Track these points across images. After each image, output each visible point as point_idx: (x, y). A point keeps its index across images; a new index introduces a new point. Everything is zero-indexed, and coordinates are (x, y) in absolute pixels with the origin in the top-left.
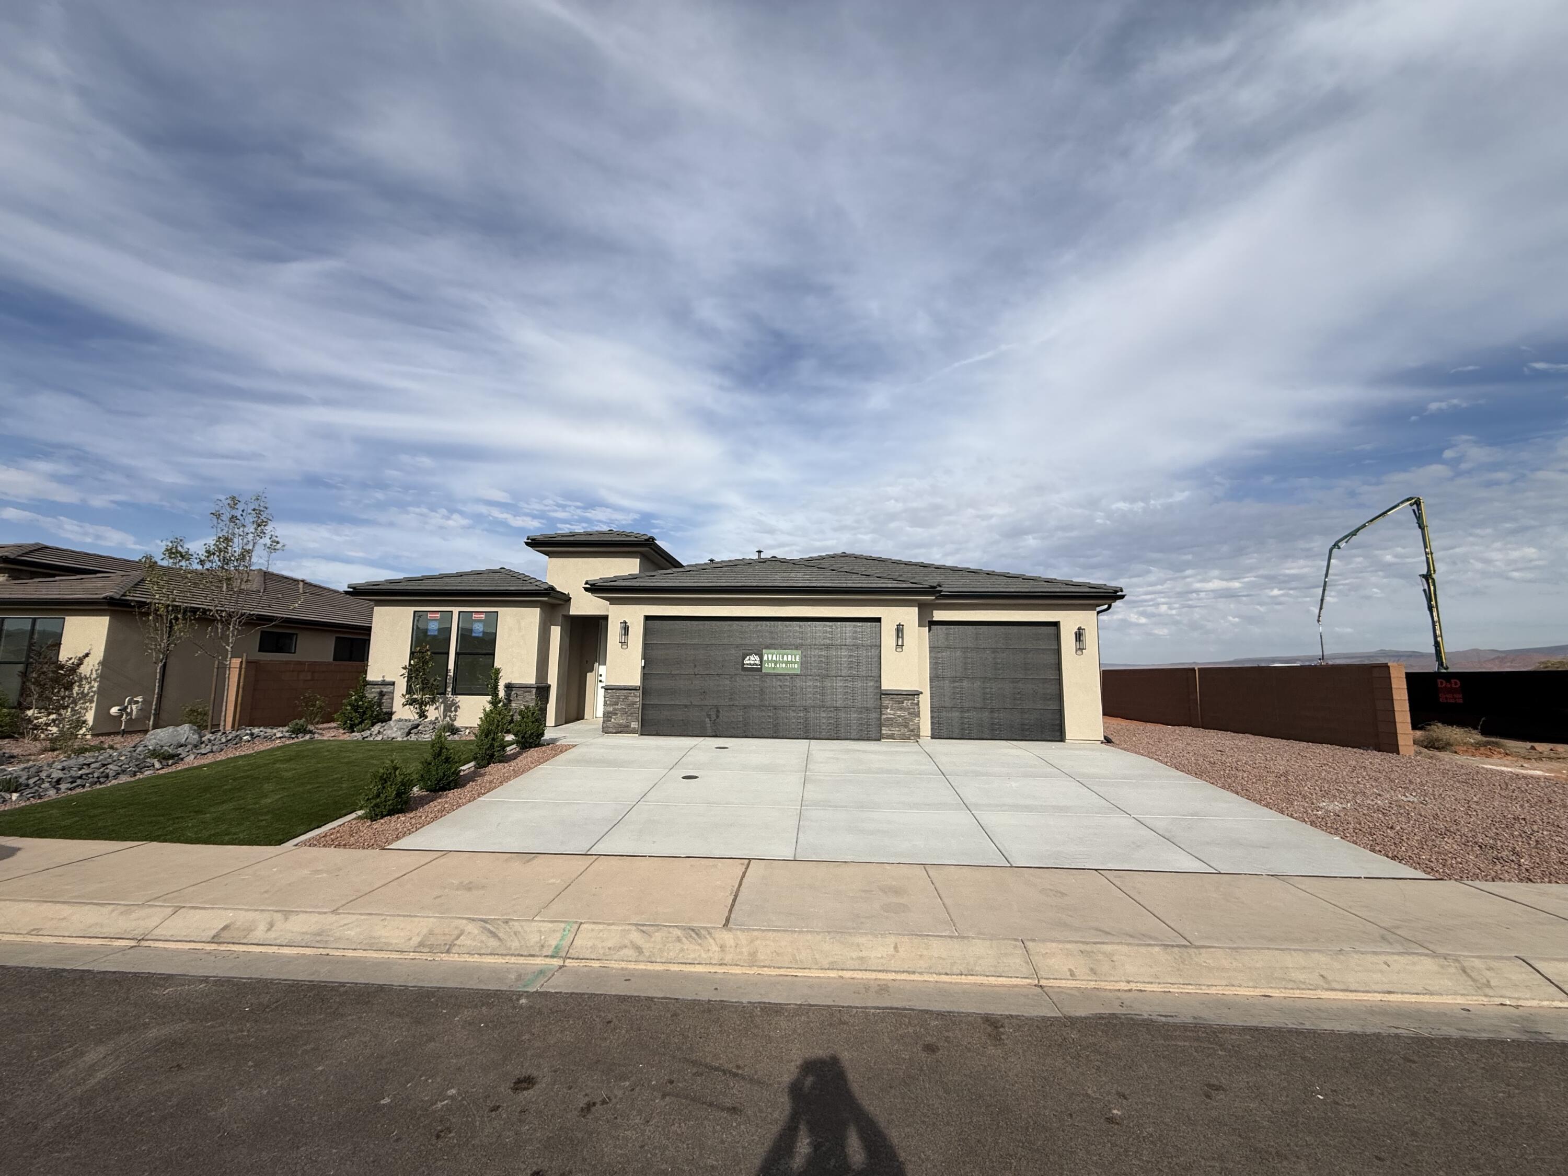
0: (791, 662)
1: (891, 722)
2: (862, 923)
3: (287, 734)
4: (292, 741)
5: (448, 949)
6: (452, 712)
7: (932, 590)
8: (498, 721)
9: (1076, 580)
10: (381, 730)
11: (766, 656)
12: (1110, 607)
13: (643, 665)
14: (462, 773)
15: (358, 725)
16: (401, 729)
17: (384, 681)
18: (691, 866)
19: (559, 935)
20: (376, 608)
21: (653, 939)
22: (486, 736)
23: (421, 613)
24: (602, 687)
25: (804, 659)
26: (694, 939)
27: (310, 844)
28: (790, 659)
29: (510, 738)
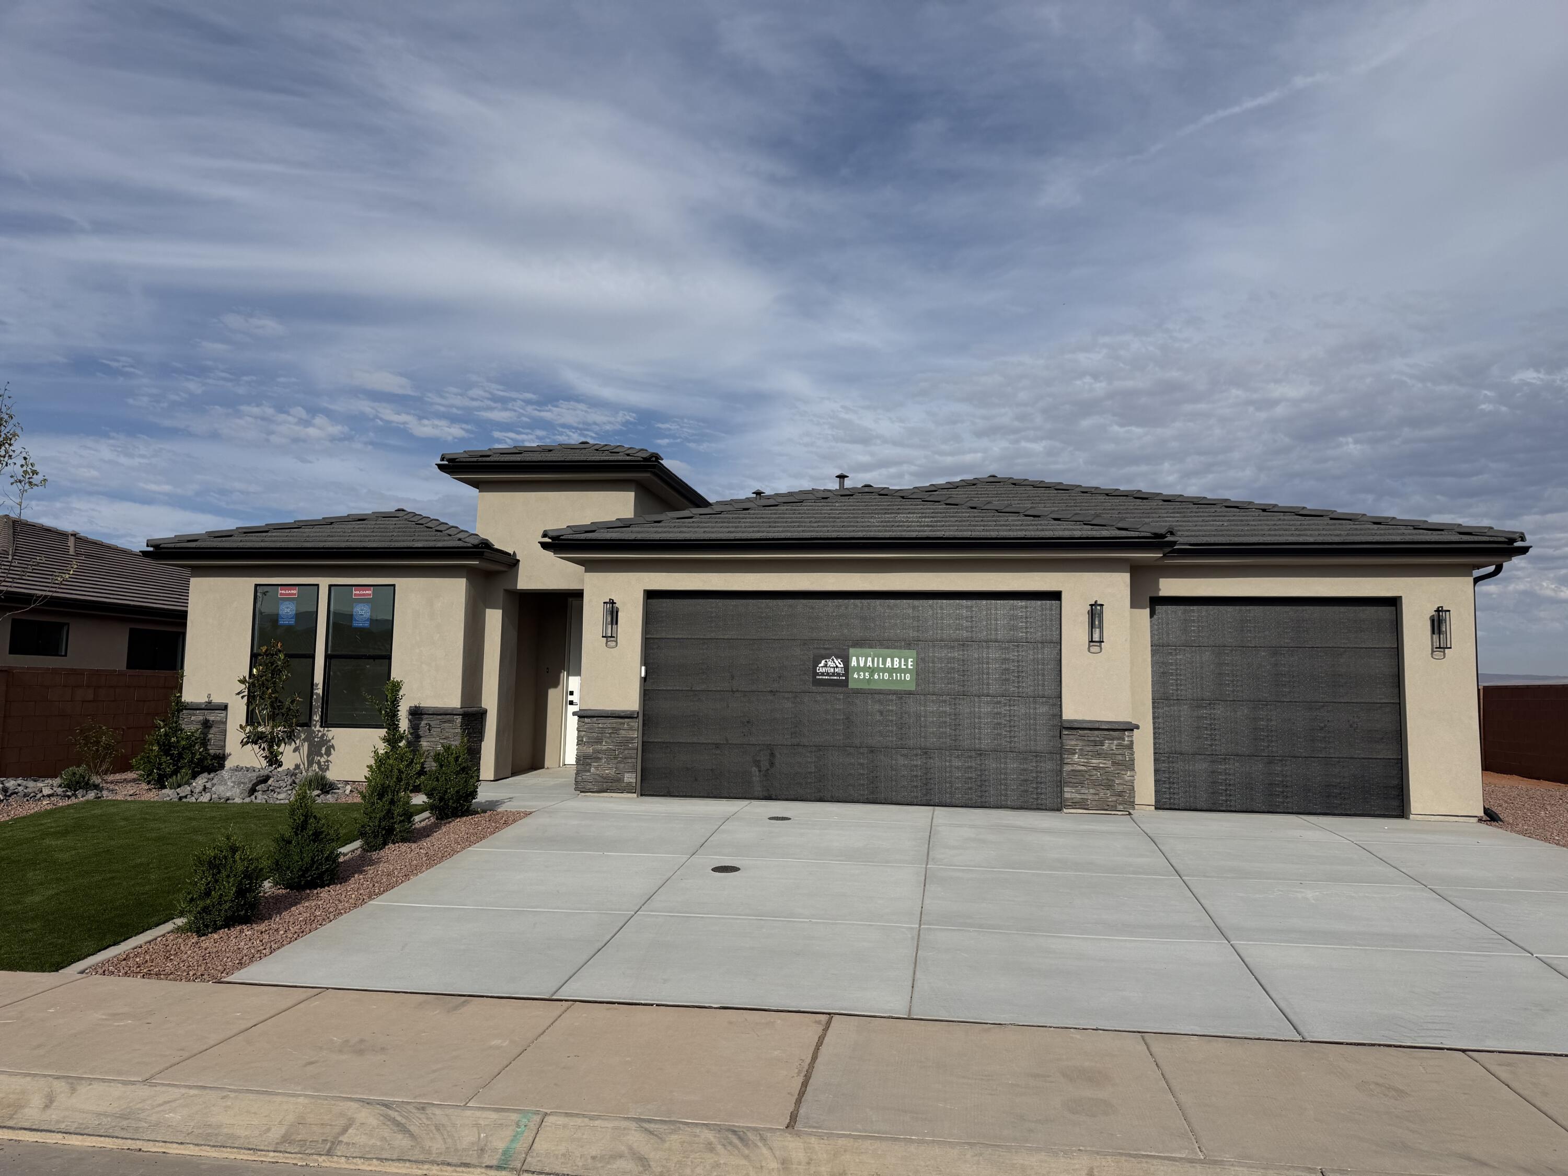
0: (899, 670)
1: (1079, 779)
2: (1031, 1131)
3: (60, 791)
4: (67, 802)
5: (330, 1149)
6: (321, 756)
7: (1157, 541)
8: (400, 771)
9: (1435, 519)
10: (208, 785)
11: (854, 659)
12: (1499, 569)
13: (643, 675)
14: (341, 859)
15: (171, 776)
16: (240, 783)
17: (210, 703)
18: (730, 1023)
19: (508, 1133)
20: (193, 581)
21: (667, 1145)
22: (381, 796)
23: (266, 589)
24: (574, 714)
25: (922, 665)
26: (735, 1147)
27: (104, 970)
28: (896, 665)
29: (419, 799)
